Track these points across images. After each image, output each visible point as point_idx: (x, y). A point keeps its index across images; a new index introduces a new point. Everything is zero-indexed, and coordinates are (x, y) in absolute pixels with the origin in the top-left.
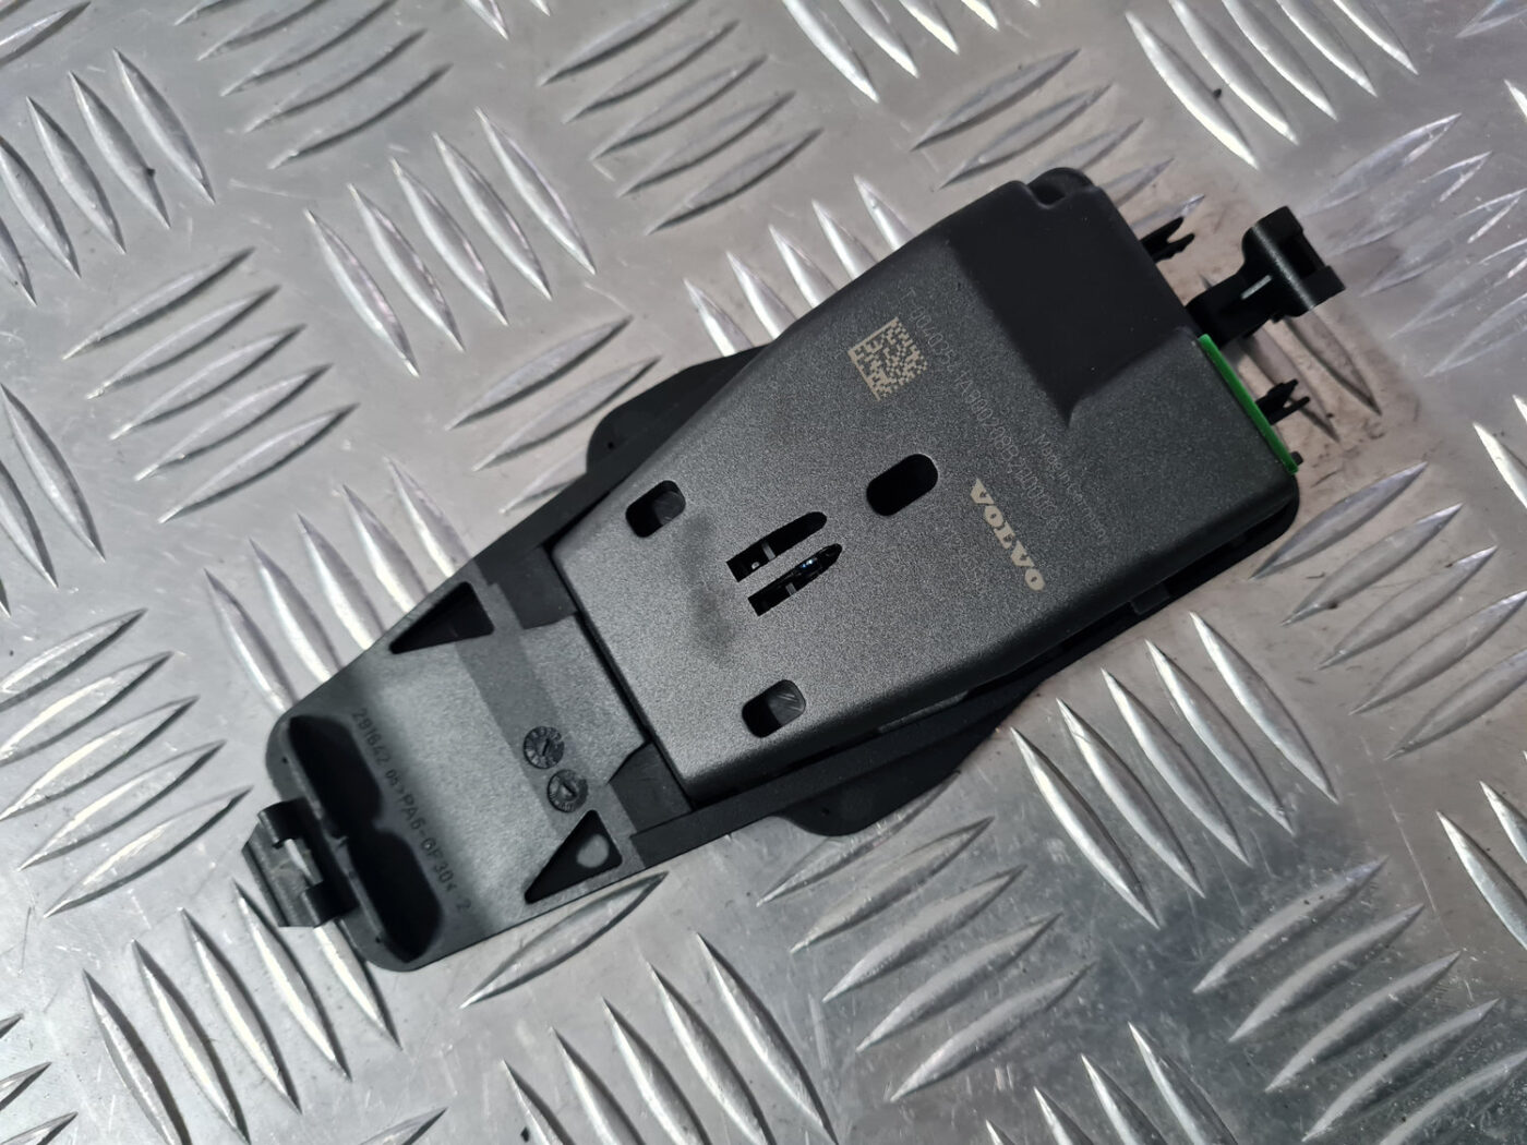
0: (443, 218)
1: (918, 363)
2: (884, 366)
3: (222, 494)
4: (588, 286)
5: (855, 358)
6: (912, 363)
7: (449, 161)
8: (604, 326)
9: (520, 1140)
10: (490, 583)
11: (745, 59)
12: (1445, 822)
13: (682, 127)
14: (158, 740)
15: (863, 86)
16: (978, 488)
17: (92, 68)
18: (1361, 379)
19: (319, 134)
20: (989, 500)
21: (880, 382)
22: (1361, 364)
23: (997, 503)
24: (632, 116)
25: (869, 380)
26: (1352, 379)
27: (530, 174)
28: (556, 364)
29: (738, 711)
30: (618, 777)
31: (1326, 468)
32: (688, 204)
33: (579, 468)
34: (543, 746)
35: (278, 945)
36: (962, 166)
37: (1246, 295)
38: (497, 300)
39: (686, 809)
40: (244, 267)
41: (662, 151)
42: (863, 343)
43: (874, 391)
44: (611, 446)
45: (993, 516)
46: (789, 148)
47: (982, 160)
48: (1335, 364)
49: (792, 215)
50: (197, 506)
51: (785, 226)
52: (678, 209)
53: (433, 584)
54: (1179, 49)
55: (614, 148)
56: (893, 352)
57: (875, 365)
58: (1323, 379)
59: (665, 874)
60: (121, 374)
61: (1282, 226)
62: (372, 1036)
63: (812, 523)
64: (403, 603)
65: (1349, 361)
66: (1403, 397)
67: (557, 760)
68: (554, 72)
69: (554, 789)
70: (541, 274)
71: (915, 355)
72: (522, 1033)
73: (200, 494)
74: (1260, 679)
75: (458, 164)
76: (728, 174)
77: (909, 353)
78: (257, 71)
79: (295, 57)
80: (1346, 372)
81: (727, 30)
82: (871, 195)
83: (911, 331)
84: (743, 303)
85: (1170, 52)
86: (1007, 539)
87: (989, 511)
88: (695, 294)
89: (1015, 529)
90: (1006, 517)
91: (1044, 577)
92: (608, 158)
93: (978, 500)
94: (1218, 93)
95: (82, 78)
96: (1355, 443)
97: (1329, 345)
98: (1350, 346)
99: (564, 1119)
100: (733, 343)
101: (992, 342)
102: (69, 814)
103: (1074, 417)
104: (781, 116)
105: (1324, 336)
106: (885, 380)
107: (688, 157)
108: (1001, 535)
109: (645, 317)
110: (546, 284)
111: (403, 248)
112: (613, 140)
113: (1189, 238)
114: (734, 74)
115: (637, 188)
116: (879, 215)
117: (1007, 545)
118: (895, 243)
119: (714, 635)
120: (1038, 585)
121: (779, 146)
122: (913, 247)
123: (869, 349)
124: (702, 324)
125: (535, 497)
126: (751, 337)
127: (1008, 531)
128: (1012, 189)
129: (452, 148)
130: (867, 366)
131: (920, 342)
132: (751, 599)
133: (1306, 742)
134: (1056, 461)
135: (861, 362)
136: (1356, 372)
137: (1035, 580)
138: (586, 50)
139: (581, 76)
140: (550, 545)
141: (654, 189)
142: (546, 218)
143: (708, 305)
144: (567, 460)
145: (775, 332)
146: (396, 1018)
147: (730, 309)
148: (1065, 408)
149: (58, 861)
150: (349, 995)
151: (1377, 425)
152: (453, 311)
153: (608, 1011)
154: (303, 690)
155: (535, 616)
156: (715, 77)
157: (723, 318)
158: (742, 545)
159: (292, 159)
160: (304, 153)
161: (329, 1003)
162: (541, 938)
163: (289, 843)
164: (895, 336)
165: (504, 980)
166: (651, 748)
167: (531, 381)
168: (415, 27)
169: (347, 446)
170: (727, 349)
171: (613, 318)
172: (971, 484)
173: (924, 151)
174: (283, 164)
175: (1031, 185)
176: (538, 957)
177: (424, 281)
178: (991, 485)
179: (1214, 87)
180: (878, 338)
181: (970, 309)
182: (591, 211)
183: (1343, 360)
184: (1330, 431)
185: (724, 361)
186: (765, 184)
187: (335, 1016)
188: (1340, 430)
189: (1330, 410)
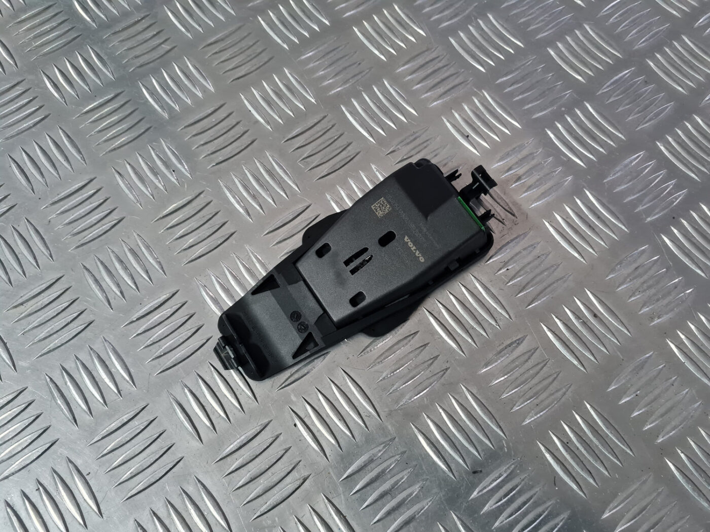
0: (257, 180)
1: (389, 208)
2: (381, 209)
3: (200, 257)
4: (298, 196)
5: (373, 208)
6: (387, 209)
7: (258, 164)
8: (304, 206)
9: (294, 426)
10: (279, 273)
11: (339, 133)
12: (542, 324)
13: (322, 152)
14: (185, 325)
15: (371, 139)
16: (406, 238)
17: (154, 143)
18: (511, 209)
19: (221, 159)
20: (409, 240)
21: (380, 214)
22: (511, 205)
23: (411, 241)
24: (308, 151)
25: (377, 213)
26: (508, 210)
27: (281, 167)
28: (291, 217)
29: (348, 301)
30: (317, 323)
31: (503, 233)
32: (325, 173)
33: (300, 244)
34: (295, 316)
35: (222, 379)
36: (400, 159)
37: (473, 188)
38: (274, 201)
39: (336, 330)
40: (202, 196)
41: (316, 160)
42: (375, 204)
43: (379, 216)
44: (309, 237)
45: (411, 244)
46: (352, 157)
47: (405, 157)
48: (504, 206)
49: (354, 174)
50: (192, 261)
51: (352, 177)
52: (323, 174)
53: (260, 278)
54: (457, 125)
55: (303, 159)
56: (383, 206)
57: (378, 209)
58: (501, 210)
59: (330, 352)
60: (168, 226)
61: (480, 170)
62: (250, 401)
63: (365, 250)
64: (252, 283)
65: (508, 205)
66: (523, 213)
67: (300, 320)
68: (286, 140)
69: (299, 327)
70: (286, 193)
71: (388, 206)
72: (293, 398)
73: (193, 257)
74: (489, 290)
75: (261, 165)
76: (335, 164)
77: (387, 206)
78: (202, 143)
79: (212, 138)
80: (507, 208)
81: (333, 126)
82: (375, 168)
83: (387, 200)
84: (342, 198)
85: (454, 126)
86: (414, 250)
87: (409, 243)
88: (329, 197)
89: (416, 247)
90: (414, 244)
91: (424, 259)
92: (302, 161)
93: (406, 241)
94: (468, 136)
95: (152, 146)
96: (511, 226)
97: (502, 201)
98: (507, 201)
99: (306, 420)
100: (340, 209)
101: (407, 202)
102: (160, 347)
103: (429, 218)
104: (349, 148)
105: (500, 199)
106: (381, 213)
107: (324, 160)
108: (412, 249)
109: (315, 203)
110: (287, 196)
111: (246, 188)
112: (303, 157)
113: (460, 175)
114: (336, 138)
115: (310, 169)
116: (377, 173)
117: (414, 251)
118: (382, 179)
119: (340, 281)
120: (423, 261)
121: (349, 156)
122: (386, 180)
123: (376, 205)
124: (331, 204)
125: (288, 253)
126: (345, 207)
127: (414, 248)
128: (410, 164)
129: (259, 162)
130: (376, 210)
131: (389, 203)
132: (350, 271)
133: (503, 305)
134: (425, 230)
135: (375, 209)
136: (510, 208)
137: (422, 260)
138: (294, 133)
139: (293, 140)
140: (295, 263)
141: (315, 169)
142: (286, 178)
143: (333, 200)
144: (296, 242)
145: (351, 205)
146: (257, 396)
147: (338, 200)
148: (426, 217)
149: (158, 360)
150: (243, 391)
151: (516, 221)
152: (262, 205)
153: (316, 390)
154: (225, 309)
155: (292, 282)
156: (330, 139)
157: (337, 203)
158: (347, 257)
159: (214, 166)
160: (217, 164)
161: (237, 393)
162: (297, 371)
163: (227, 347)
164: (383, 202)
165: (287, 383)
166: (325, 314)
167: (285, 222)
168: (246, 129)
169: (234, 242)
170: (338, 211)
171: (307, 204)
172: (405, 237)
173: (389, 156)
174: (211, 167)
175: (415, 163)
176: (296, 376)
177: (254, 197)
178: (410, 237)
179: (467, 135)
180: (379, 203)
181: (402, 194)
182: (298, 176)
183: (506, 204)
184: (503, 223)
185: (337, 214)
186: (346, 166)
187: (239, 397)
188: (506, 223)
189: (503, 218)
